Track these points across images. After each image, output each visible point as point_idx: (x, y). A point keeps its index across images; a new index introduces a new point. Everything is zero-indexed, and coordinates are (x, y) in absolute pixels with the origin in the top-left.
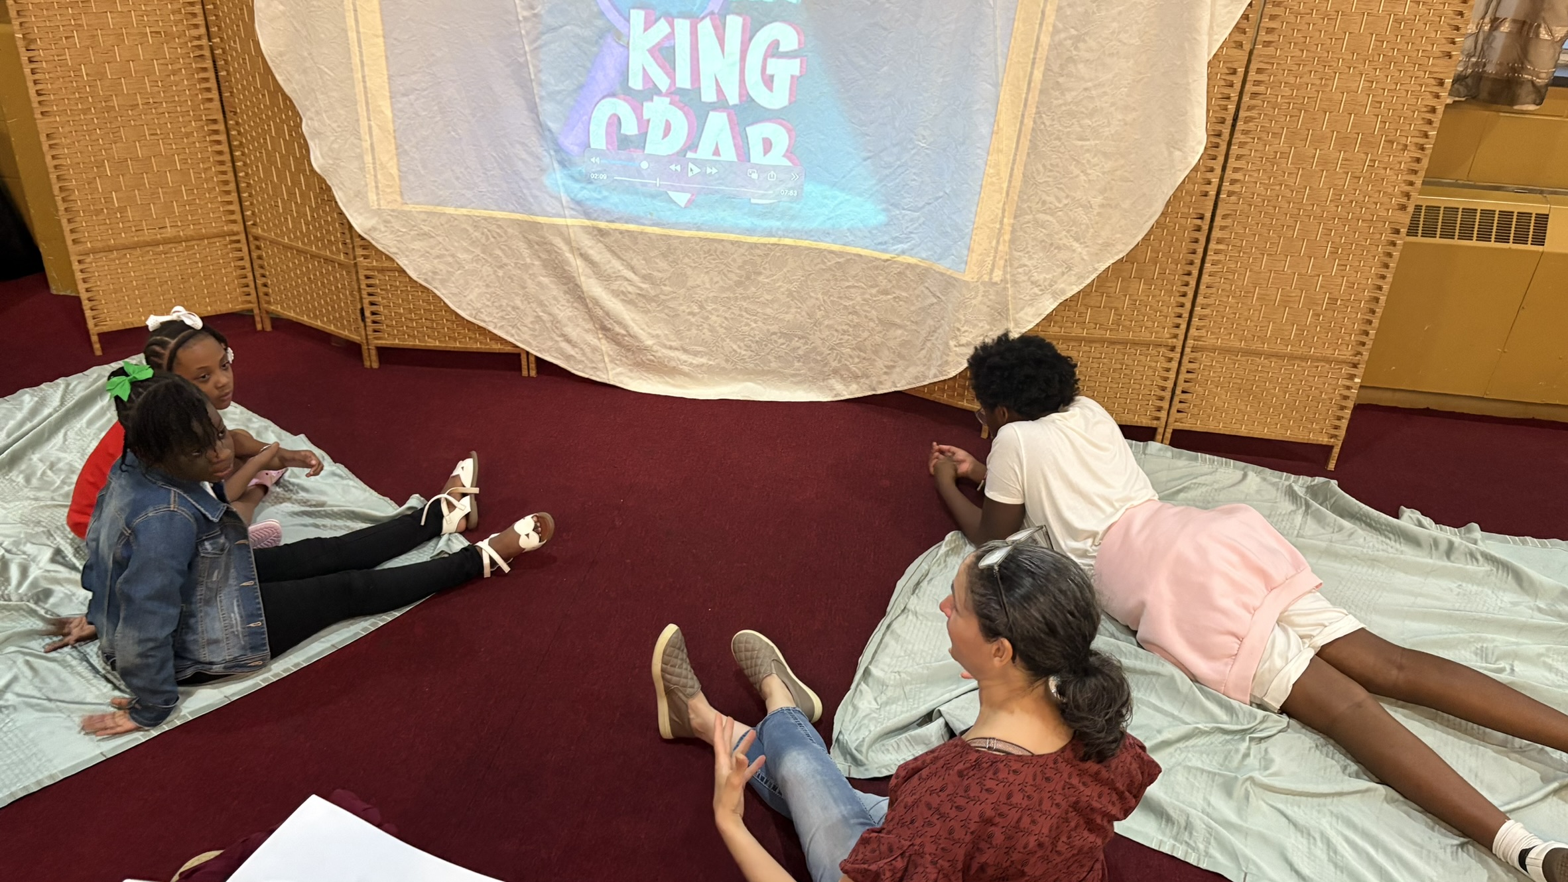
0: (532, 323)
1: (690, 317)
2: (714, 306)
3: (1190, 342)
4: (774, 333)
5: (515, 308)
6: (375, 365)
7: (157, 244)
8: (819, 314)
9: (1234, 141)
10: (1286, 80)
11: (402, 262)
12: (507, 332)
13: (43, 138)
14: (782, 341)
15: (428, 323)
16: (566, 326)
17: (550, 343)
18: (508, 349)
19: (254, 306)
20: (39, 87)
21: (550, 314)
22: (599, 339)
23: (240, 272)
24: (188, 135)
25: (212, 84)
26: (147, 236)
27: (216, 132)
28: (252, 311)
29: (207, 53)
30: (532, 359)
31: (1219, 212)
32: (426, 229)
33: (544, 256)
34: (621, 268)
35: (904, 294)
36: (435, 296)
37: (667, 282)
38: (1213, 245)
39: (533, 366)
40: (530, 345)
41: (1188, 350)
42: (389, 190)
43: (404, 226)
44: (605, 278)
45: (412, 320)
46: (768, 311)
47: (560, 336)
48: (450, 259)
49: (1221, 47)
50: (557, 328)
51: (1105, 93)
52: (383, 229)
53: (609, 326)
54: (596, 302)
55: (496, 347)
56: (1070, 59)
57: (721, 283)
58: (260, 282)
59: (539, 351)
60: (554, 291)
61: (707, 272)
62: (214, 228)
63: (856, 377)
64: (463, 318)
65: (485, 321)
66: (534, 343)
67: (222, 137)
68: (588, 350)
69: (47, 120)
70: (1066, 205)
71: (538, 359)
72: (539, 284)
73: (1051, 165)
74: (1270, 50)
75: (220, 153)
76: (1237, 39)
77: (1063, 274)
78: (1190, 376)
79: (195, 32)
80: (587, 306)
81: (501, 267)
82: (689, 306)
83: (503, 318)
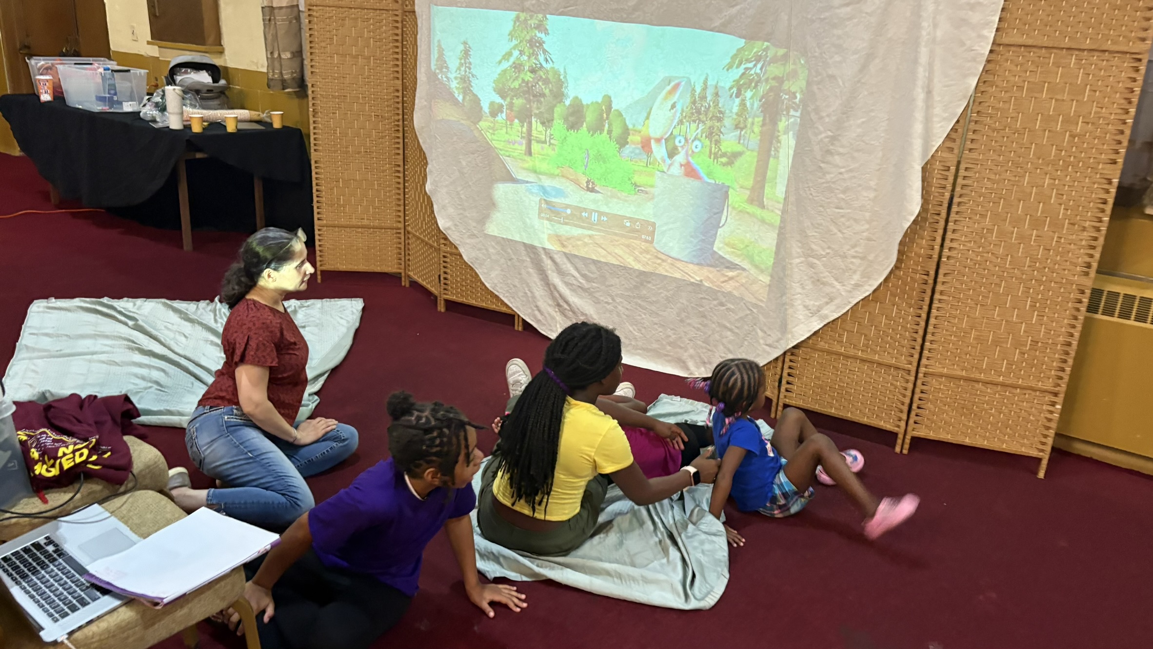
0: (522, 296)
1: (606, 305)
2: (621, 300)
3: (922, 369)
4: (656, 324)
5: (515, 286)
6: (443, 310)
7: (359, 227)
8: (683, 315)
9: (950, 219)
10: (988, 176)
11: (462, 250)
12: (509, 300)
13: (313, 162)
14: (660, 330)
15: (471, 289)
16: (539, 301)
17: (530, 311)
18: (509, 311)
19: (402, 271)
20: (316, 136)
21: (532, 292)
22: (556, 312)
23: (398, 251)
24: (383, 171)
25: (401, 146)
26: (354, 222)
27: (399, 172)
28: (400, 273)
29: (401, 129)
30: (520, 320)
31: (942, 271)
32: (475, 232)
33: (532, 256)
34: (571, 268)
35: (732, 307)
36: (476, 273)
37: (595, 281)
38: (937, 296)
39: (521, 324)
40: (519, 310)
41: (921, 375)
42: (459, 207)
43: (464, 229)
44: (561, 272)
45: (463, 286)
46: (654, 308)
47: (535, 307)
48: (484, 251)
49: (937, 151)
50: (534, 301)
51: (854, 177)
52: (454, 229)
53: (561, 304)
54: (555, 288)
55: (504, 309)
56: (829, 152)
57: (626, 286)
58: (407, 258)
59: (524, 315)
60: (535, 279)
61: (618, 278)
62: (388, 223)
63: (704, 363)
64: (488, 289)
65: (498, 292)
67: (401, 175)
68: (548, 318)
69: (316, 153)
70: (828, 253)
71: (524, 320)
72: (528, 273)
73: (818, 224)
74: (974, 155)
75: (399, 183)
76: (948, 146)
77: (827, 303)
78: (923, 395)
79: (397, 118)
80: (550, 289)
81: (510, 260)
82: (606, 298)
83: (508, 291)
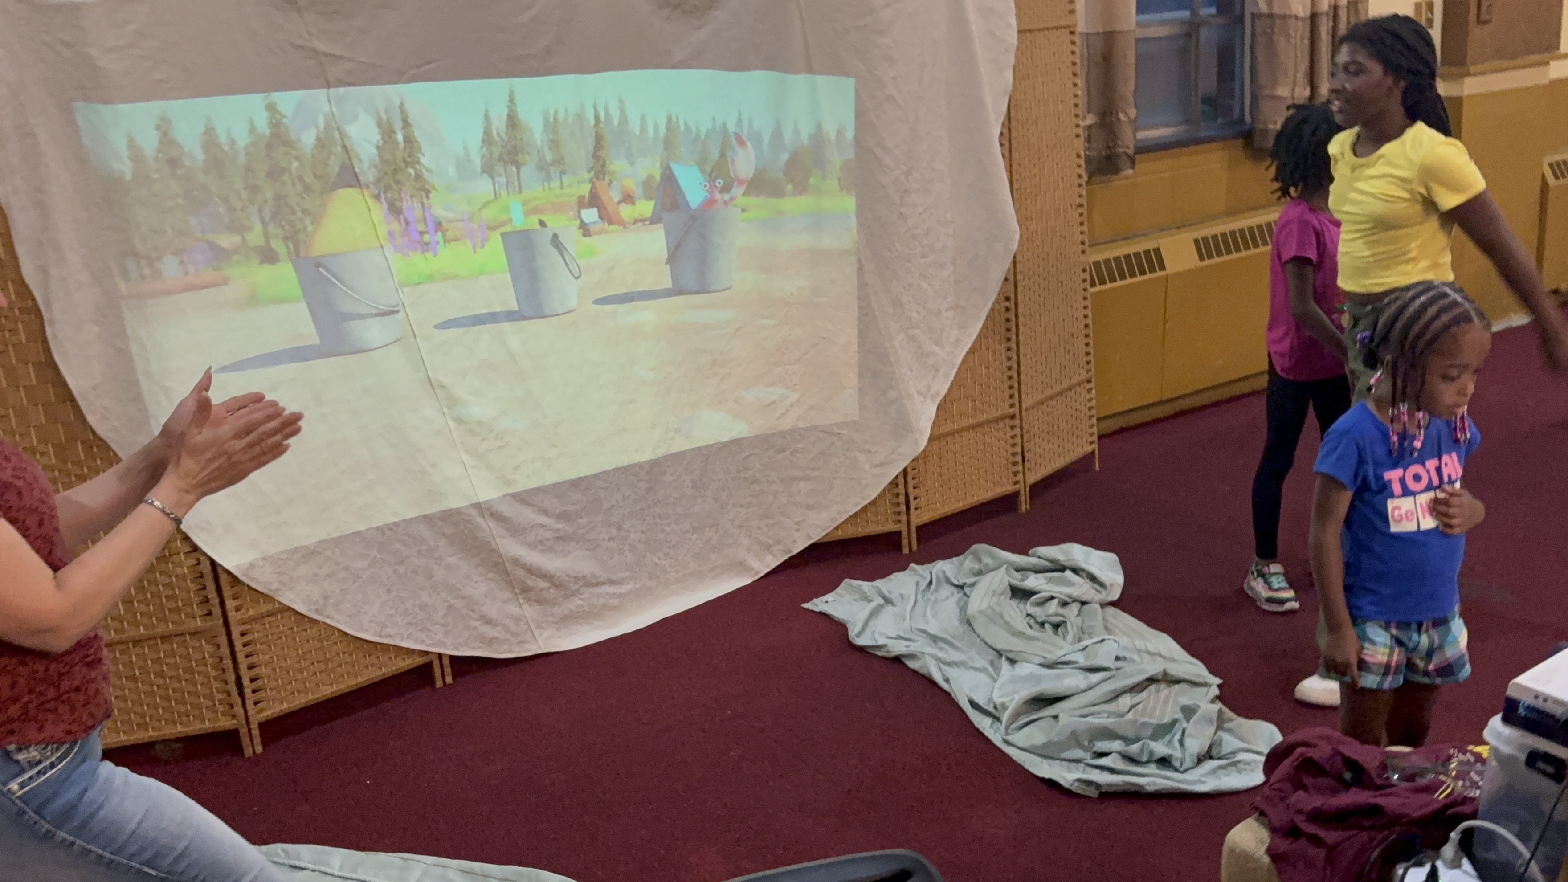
0: (444, 617)
3: (1024, 405)
5: (422, 606)
15: (322, 665)
16: (483, 605)
17: (466, 634)
18: (419, 661)
21: (463, 598)
22: (521, 605)
30: (446, 662)
33: (451, 531)
34: (535, 516)
37: (581, 514)
39: (448, 670)
41: (1024, 413)
44: (518, 531)
45: (301, 670)
46: (678, 510)
47: (478, 620)
48: (343, 574)
50: (473, 611)
51: (932, 214)
53: (531, 584)
55: (404, 664)
60: (466, 568)
63: (769, 546)
65: (390, 636)
66: (448, 641)
68: (510, 624)
70: (925, 317)
71: (452, 658)
73: (909, 285)
80: (504, 571)
